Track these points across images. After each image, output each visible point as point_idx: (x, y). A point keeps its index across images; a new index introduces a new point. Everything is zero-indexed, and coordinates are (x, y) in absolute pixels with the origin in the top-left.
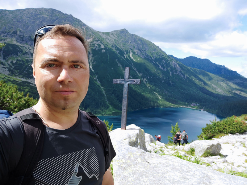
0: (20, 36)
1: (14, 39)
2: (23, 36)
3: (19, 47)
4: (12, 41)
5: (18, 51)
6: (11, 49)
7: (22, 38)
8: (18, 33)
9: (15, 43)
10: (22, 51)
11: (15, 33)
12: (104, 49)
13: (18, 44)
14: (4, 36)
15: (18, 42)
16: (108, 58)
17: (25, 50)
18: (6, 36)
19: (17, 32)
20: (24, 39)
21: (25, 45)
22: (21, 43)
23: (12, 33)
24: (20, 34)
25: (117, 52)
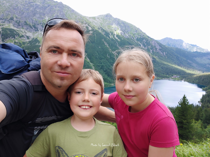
0: (16, 22)
1: (11, 24)
2: (19, 21)
3: (16, 31)
4: (9, 26)
5: (15, 34)
6: (9, 32)
7: (19, 23)
8: (15, 19)
9: (12, 27)
10: (18, 35)
11: (12, 19)
12: (92, 30)
13: (15, 29)
14: (2, 22)
15: (15, 27)
16: (96, 38)
17: (21, 34)
18: (4, 22)
19: (13, 18)
20: (20, 24)
21: (21, 30)
22: (17, 28)
23: (9, 19)
24: (16, 20)
25: (103, 33)
